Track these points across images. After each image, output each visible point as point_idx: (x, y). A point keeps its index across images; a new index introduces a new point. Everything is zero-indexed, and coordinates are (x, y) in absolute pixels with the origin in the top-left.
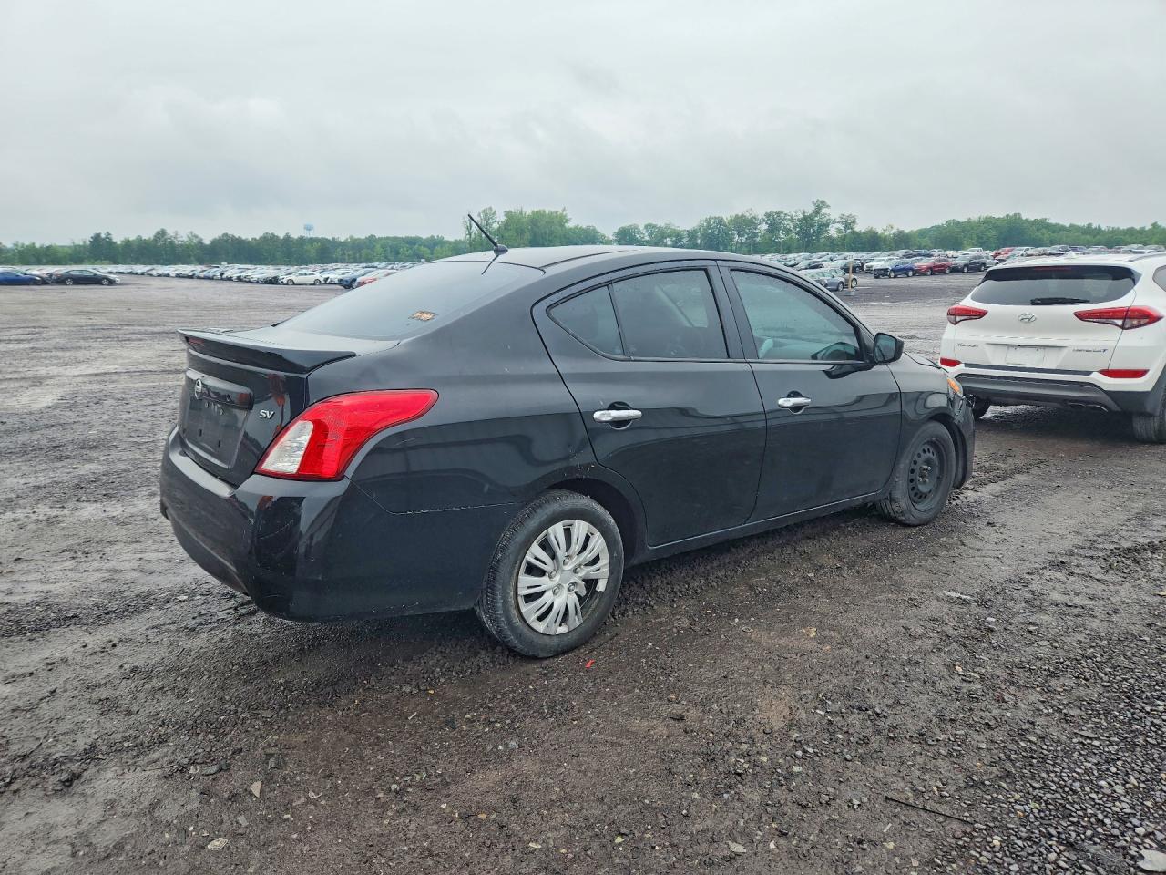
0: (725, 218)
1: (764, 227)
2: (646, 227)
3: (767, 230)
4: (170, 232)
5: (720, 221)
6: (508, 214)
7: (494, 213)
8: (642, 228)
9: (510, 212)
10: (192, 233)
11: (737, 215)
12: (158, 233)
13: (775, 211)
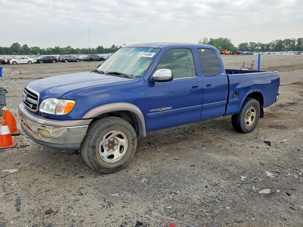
0: (282, 40)
1: (296, 43)
2: (250, 43)
3: (298, 44)
4: (115, 45)
5: (281, 40)
6: (211, 39)
7: (207, 39)
8: (249, 43)
9: (212, 38)
10: (120, 46)
11: (287, 39)
12: (113, 46)
13: (301, 38)
